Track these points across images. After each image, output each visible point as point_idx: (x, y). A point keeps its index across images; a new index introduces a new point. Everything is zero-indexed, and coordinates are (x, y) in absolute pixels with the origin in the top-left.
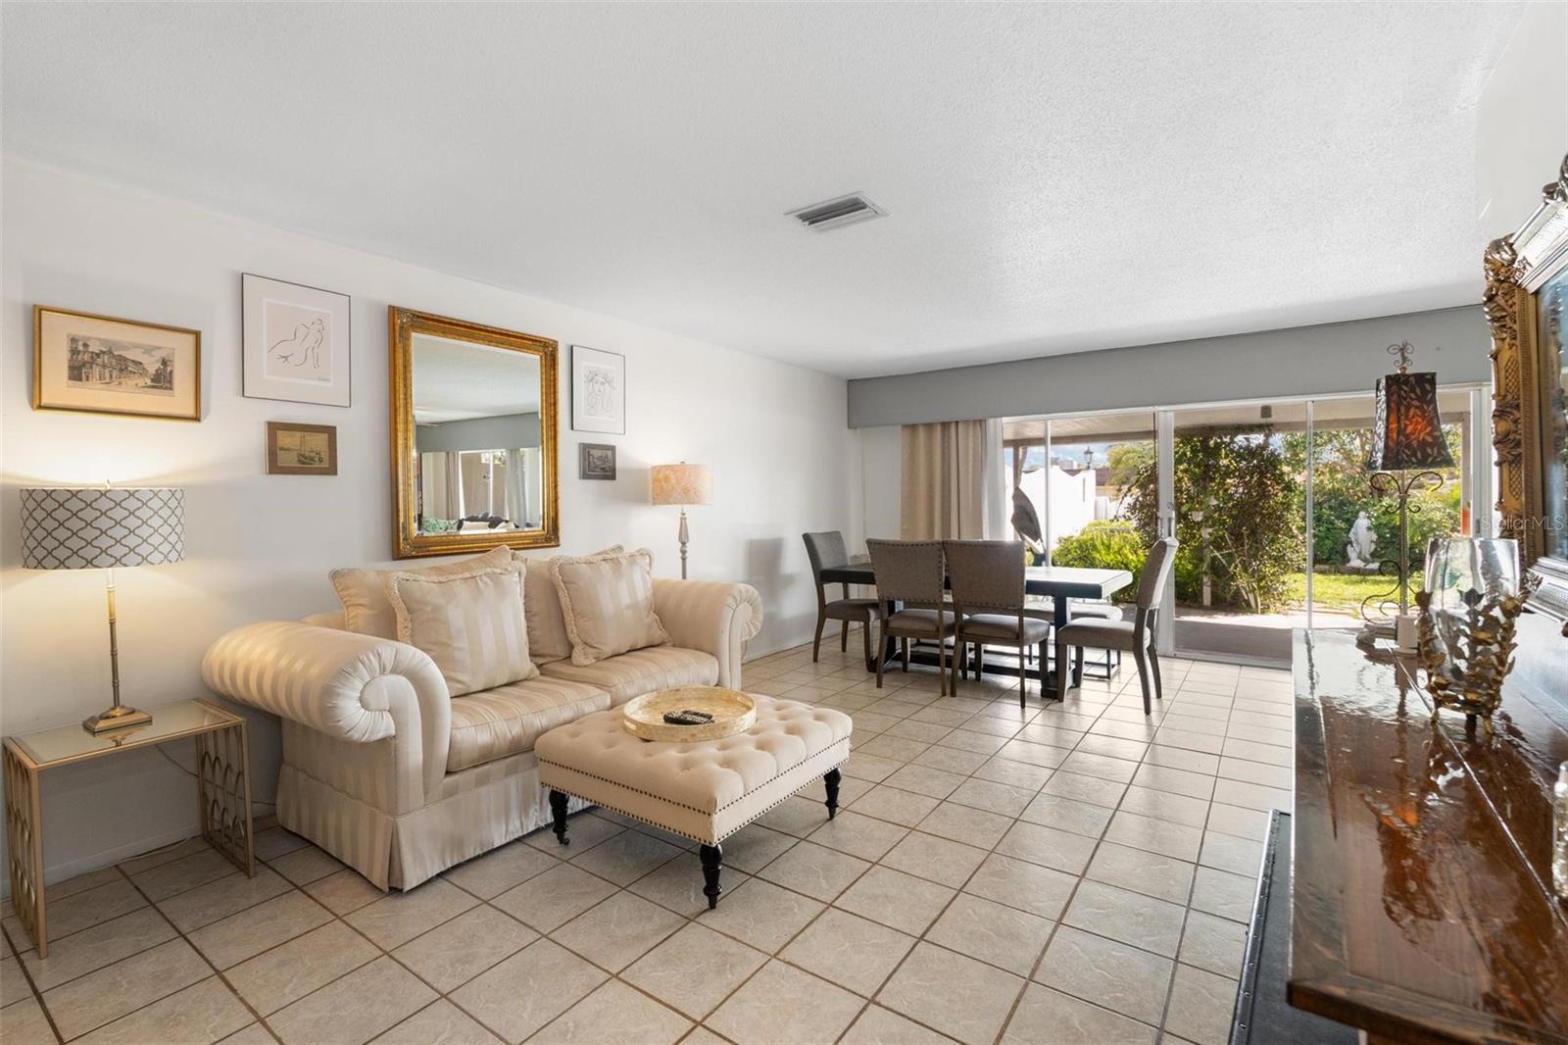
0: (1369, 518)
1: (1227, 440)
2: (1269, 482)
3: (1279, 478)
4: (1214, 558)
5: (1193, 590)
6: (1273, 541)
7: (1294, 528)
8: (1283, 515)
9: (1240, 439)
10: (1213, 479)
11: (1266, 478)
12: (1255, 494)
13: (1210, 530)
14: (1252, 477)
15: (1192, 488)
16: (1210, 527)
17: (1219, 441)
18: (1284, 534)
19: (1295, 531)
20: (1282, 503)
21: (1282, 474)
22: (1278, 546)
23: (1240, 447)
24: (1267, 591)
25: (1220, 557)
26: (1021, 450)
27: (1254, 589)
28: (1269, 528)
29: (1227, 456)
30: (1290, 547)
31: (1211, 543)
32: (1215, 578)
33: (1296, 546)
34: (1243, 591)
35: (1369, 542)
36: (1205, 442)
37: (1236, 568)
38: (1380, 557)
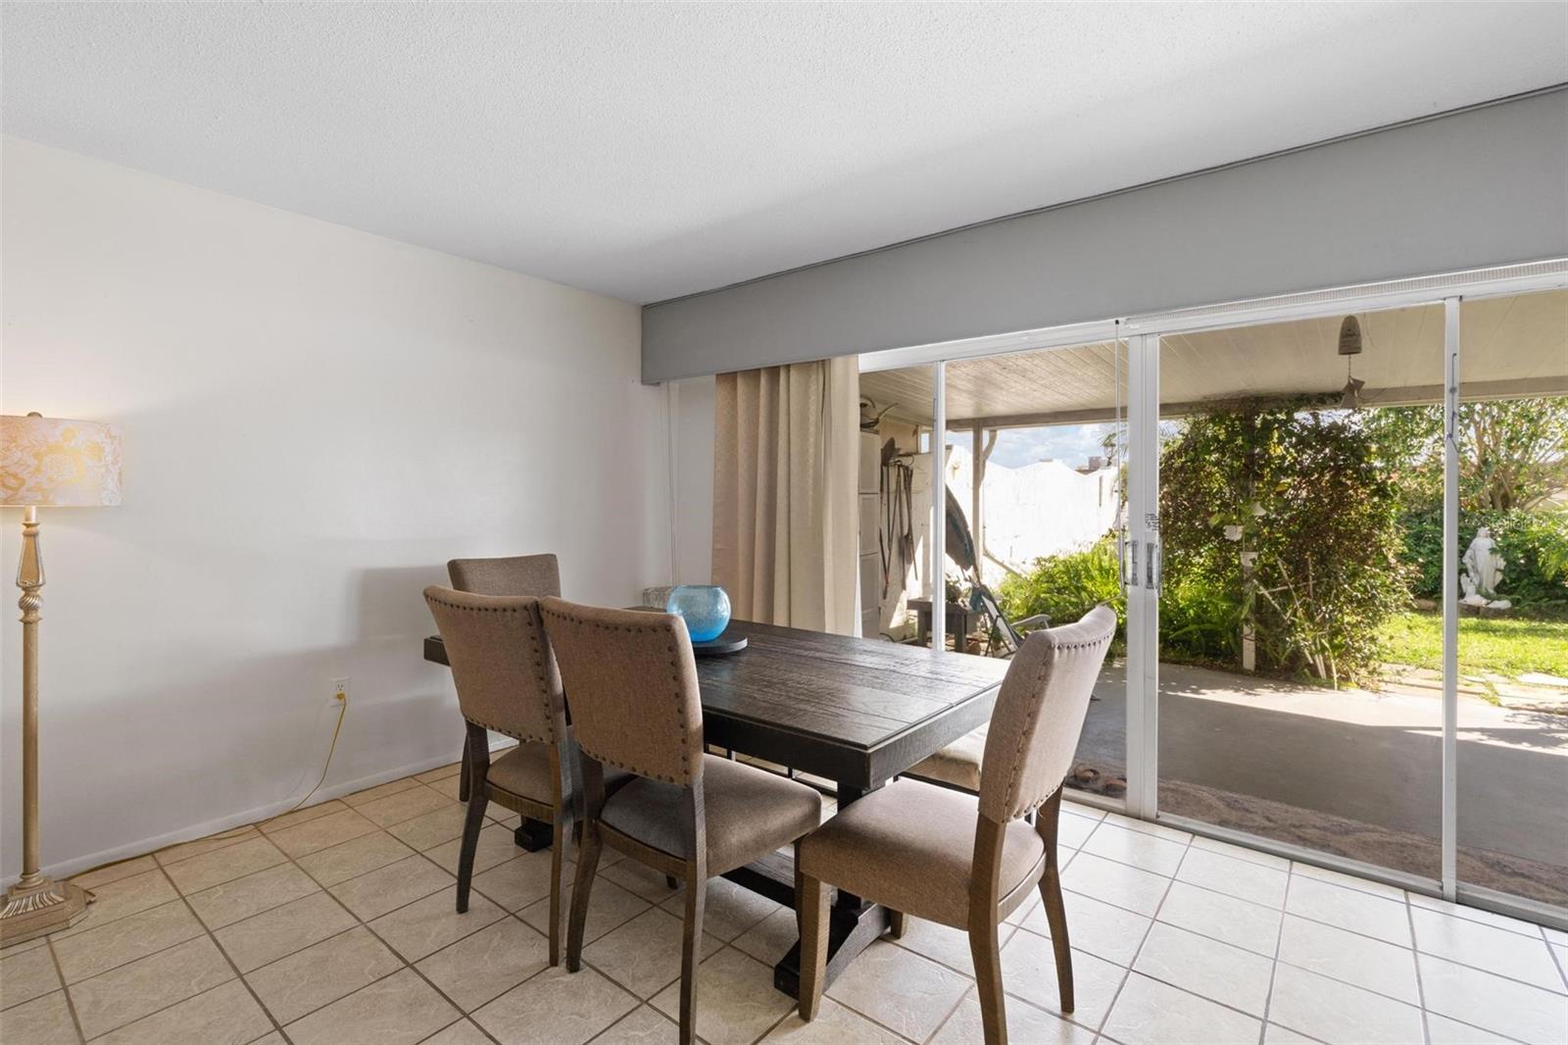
0: (1492, 536)
1: (1282, 416)
2: (1349, 482)
3: (1365, 477)
4: (1260, 598)
5: (1228, 643)
6: (1354, 575)
7: (1390, 555)
8: (1373, 536)
9: (1302, 416)
10: (1260, 477)
11: (1345, 475)
12: (1326, 500)
13: (1254, 555)
14: (1322, 474)
15: (1226, 490)
16: (1254, 550)
17: (1269, 417)
18: (1374, 565)
19: (1393, 561)
20: (1371, 517)
21: (1371, 469)
22: (1364, 581)
23: (1304, 428)
24: (1344, 652)
25: (1268, 595)
26: (986, 434)
27: (1324, 649)
28: (1349, 553)
29: (1281, 442)
30: (1383, 585)
31: (1255, 575)
32: (1261, 628)
33: (1393, 583)
34: (1307, 652)
35: (1494, 570)
36: (1248, 421)
37: (1294, 613)
38: (1509, 592)
